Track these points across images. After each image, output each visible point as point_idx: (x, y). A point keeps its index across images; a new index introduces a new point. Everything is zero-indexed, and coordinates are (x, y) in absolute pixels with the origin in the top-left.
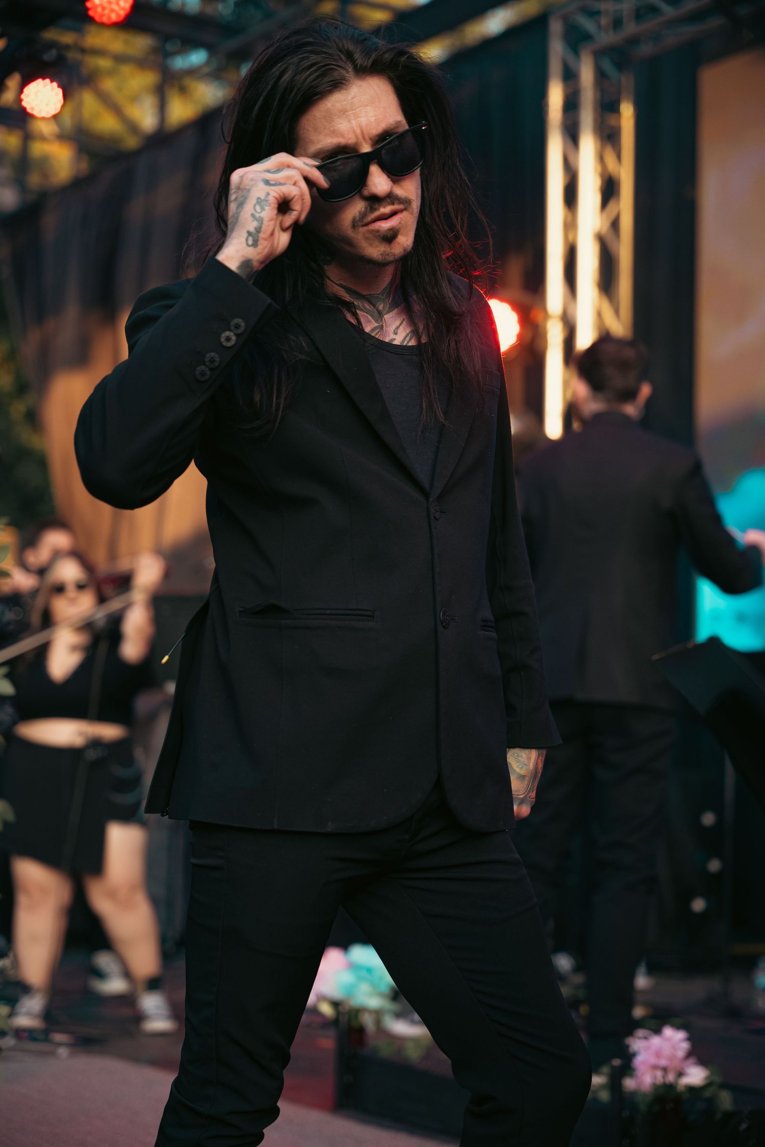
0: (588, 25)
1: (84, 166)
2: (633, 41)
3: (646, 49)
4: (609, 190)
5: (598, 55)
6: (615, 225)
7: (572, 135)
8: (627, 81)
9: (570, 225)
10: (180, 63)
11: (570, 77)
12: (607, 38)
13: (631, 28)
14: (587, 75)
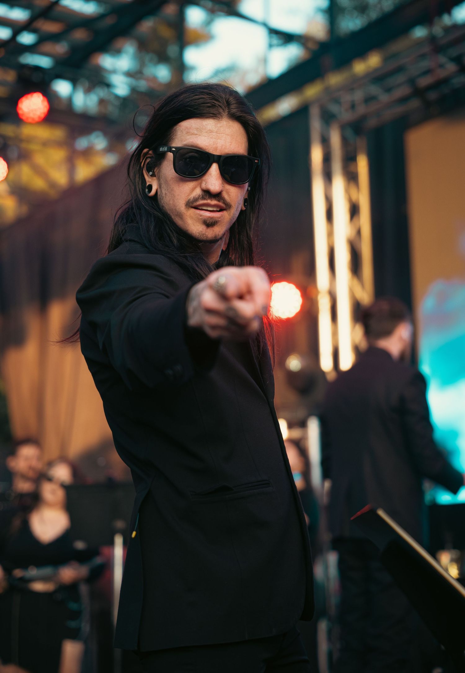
0: (334, 108)
1: (25, 210)
2: (363, 118)
3: (372, 123)
4: (354, 211)
5: (343, 128)
6: (359, 232)
7: (328, 176)
8: (362, 143)
9: (330, 234)
10: (82, 143)
11: (325, 142)
12: (346, 116)
13: (361, 110)
14: (335, 139)
